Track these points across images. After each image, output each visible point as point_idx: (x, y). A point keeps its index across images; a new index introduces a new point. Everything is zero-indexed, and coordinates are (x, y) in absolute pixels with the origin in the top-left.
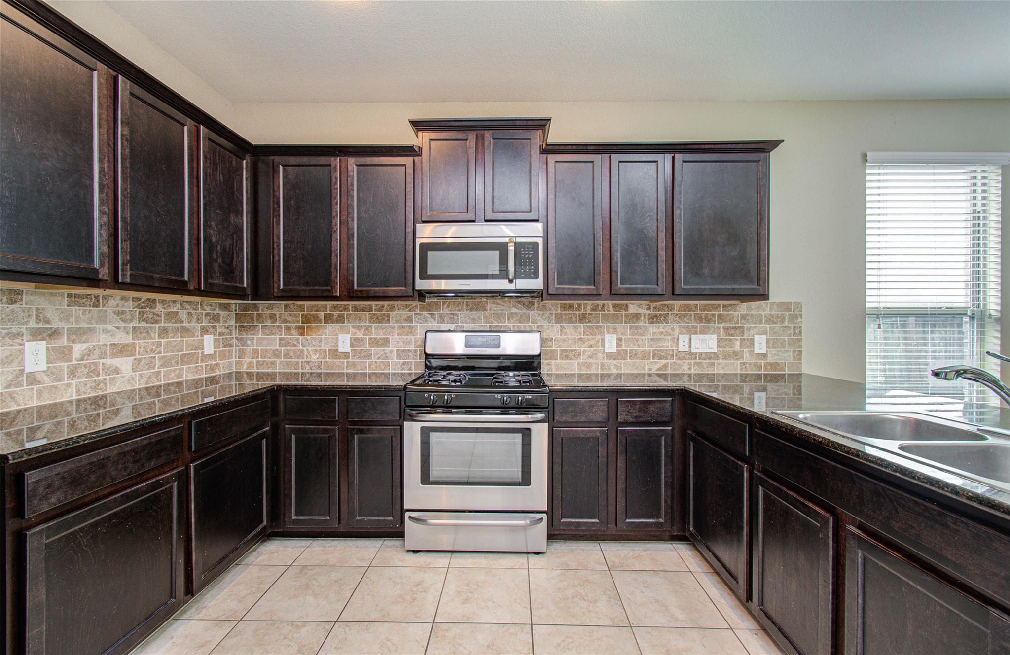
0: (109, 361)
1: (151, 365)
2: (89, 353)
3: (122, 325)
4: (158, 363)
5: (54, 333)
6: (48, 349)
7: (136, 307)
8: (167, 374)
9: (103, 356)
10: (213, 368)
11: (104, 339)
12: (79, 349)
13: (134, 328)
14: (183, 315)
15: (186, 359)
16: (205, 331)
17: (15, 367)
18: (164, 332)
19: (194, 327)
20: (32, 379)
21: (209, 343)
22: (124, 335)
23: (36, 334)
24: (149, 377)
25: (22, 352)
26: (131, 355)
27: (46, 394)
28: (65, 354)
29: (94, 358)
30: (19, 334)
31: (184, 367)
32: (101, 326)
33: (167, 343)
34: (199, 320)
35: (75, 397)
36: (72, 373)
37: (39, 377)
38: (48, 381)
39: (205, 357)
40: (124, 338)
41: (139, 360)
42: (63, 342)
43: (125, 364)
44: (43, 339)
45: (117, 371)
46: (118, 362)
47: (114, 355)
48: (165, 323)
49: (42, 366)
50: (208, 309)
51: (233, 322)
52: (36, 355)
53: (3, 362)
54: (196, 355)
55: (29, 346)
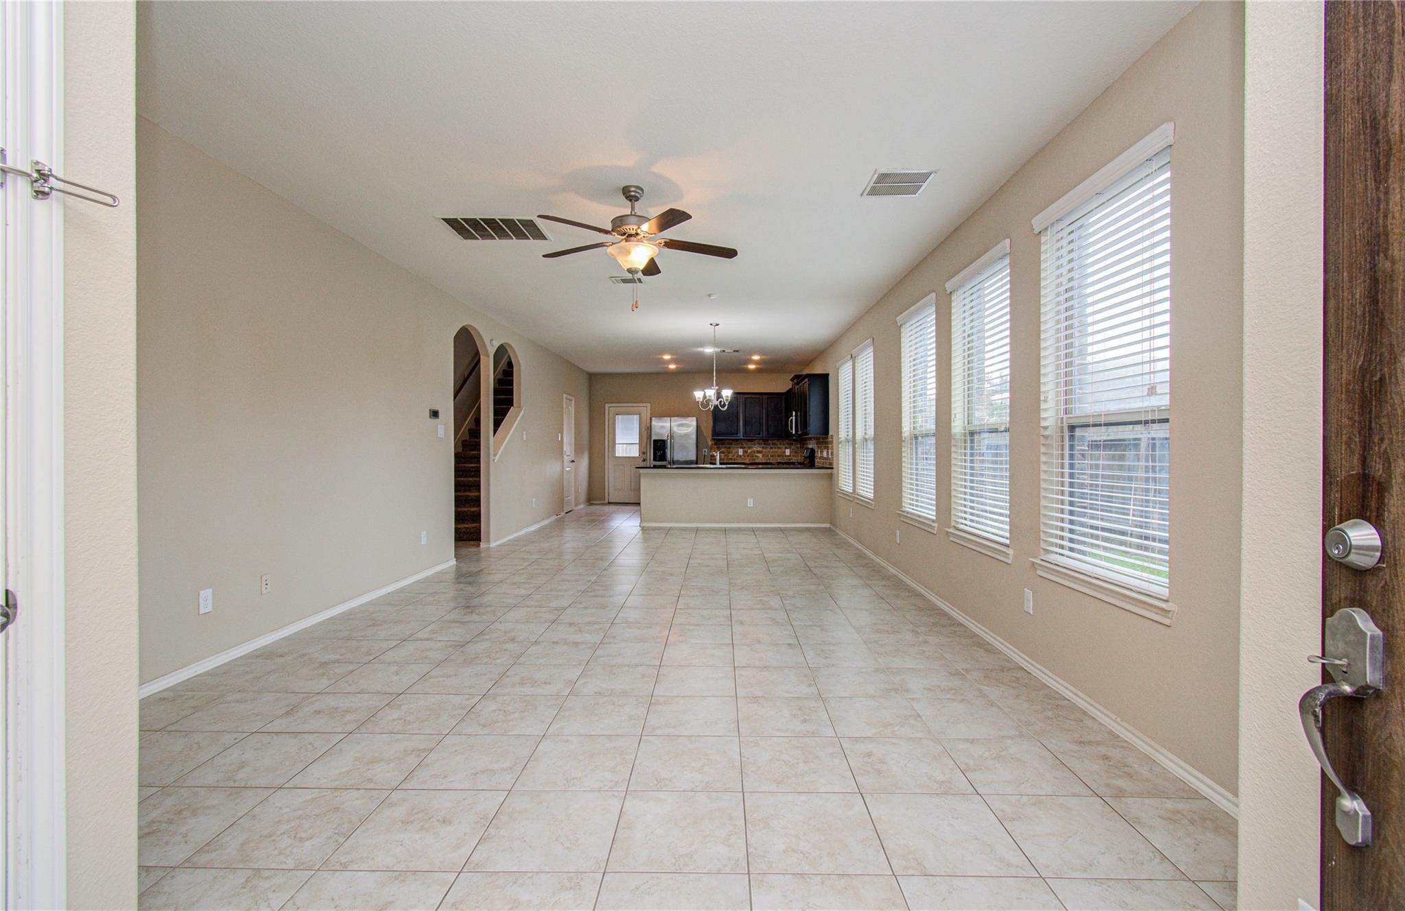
0: (756, 454)
1: (768, 456)
2: (751, 452)
3: (759, 446)
4: (770, 456)
5: (745, 447)
6: (743, 451)
7: (763, 441)
8: (772, 459)
10: (789, 460)
11: (755, 449)
12: (749, 451)
13: (763, 447)
14: (778, 443)
15: (779, 456)
16: (787, 448)
17: (737, 454)
18: (771, 448)
19: (782, 447)
20: (740, 456)
21: (788, 452)
23: (741, 448)
24: (766, 459)
25: (738, 451)
26: (762, 453)
27: (743, 459)
28: (747, 452)
29: (753, 453)
30: (738, 448)
31: (779, 458)
32: (754, 446)
33: (772, 451)
34: (784, 445)
36: (748, 456)
38: (743, 457)
39: (785, 456)
40: (759, 449)
41: (764, 455)
42: (746, 449)
43: (760, 455)
45: (758, 457)
46: (758, 455)
48: (771, 446)
49: (742, 454)
50: (787, 441)
51: (799, 446)
52: (741, 452)
53: (736, 452)
54: (783, 455)
55: (740, 450)
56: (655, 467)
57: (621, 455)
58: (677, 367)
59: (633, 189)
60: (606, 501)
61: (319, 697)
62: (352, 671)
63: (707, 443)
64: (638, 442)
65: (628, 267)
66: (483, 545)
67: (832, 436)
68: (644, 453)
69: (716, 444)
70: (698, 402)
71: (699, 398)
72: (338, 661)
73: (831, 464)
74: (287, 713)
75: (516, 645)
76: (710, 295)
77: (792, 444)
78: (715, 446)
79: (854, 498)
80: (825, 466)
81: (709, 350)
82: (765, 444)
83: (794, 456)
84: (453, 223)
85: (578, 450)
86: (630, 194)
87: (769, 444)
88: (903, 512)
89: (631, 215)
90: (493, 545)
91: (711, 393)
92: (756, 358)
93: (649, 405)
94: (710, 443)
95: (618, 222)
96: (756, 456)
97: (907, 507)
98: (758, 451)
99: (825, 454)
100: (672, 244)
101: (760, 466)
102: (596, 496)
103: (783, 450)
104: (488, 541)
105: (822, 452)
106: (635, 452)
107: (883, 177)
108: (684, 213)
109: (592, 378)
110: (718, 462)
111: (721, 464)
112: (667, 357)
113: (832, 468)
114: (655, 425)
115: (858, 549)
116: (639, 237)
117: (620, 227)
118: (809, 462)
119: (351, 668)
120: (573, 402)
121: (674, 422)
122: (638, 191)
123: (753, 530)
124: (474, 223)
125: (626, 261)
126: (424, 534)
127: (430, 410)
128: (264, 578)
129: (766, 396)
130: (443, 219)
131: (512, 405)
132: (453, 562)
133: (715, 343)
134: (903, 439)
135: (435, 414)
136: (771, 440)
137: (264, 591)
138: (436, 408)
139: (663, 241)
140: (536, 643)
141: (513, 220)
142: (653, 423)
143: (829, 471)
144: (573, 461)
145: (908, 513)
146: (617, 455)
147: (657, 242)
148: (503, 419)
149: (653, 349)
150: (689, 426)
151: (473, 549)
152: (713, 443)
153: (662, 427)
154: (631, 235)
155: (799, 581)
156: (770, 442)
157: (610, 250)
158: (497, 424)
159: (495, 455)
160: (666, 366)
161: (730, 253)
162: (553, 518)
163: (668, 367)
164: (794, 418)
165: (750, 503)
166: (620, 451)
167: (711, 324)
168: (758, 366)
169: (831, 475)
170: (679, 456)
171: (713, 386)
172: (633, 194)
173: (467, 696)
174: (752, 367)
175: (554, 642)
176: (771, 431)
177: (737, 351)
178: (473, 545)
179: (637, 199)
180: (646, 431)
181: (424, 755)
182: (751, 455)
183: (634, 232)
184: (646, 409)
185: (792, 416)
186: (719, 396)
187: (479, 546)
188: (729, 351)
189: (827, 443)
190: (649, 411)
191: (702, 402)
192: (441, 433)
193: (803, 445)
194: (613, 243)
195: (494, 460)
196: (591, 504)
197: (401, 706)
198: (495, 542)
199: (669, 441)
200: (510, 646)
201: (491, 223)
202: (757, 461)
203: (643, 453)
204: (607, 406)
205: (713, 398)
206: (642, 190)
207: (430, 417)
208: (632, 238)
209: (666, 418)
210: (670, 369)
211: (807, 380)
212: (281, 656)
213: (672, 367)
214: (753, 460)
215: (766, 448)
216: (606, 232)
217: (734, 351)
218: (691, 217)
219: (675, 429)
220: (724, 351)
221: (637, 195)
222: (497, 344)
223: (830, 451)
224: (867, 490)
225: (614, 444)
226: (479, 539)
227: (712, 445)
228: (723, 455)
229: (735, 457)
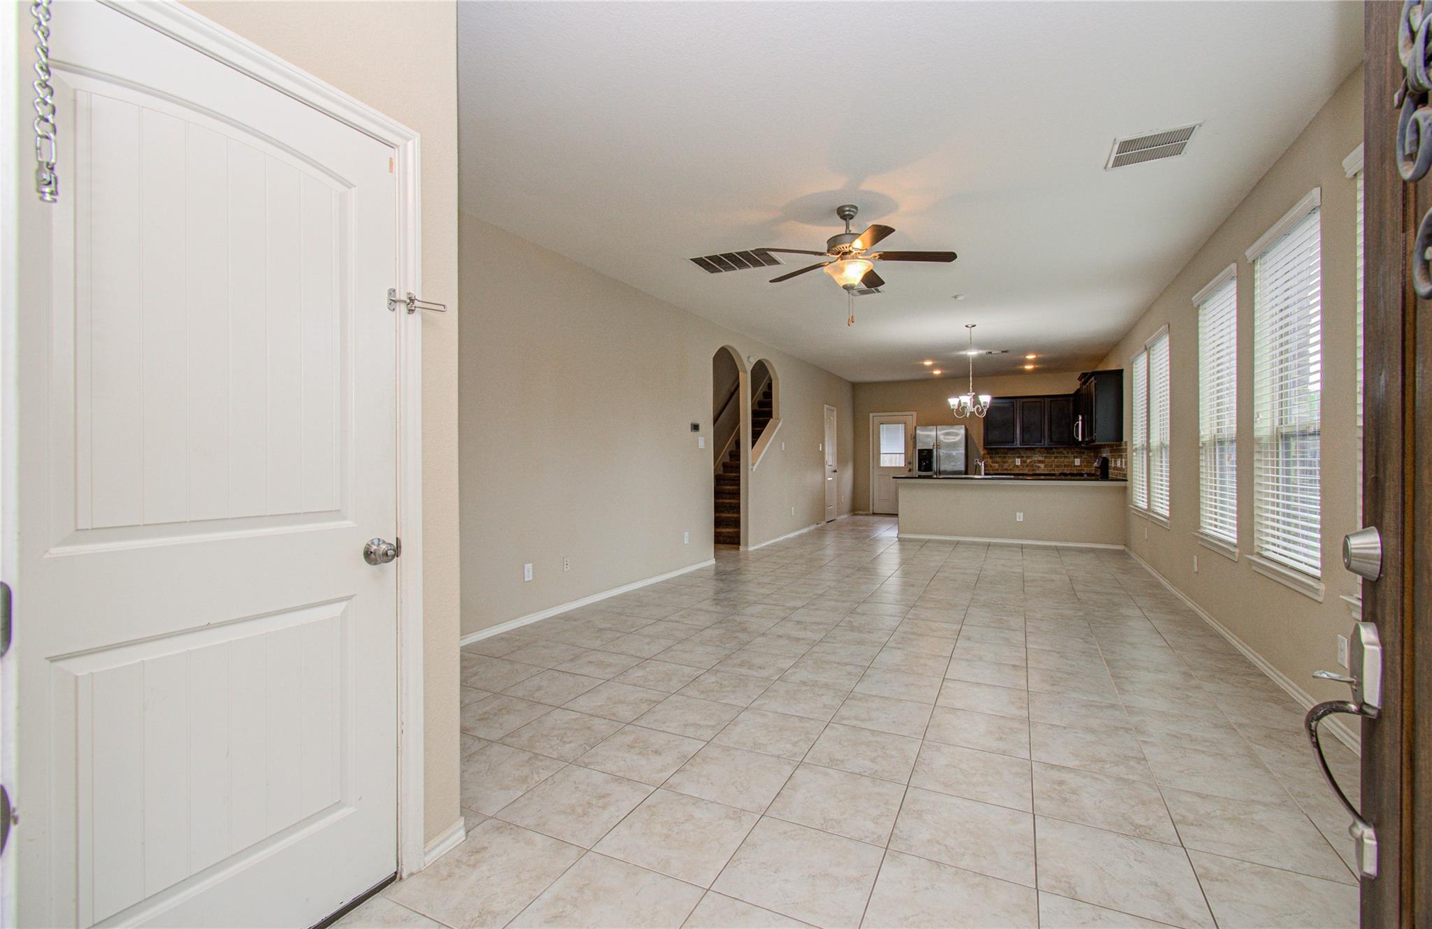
0: (1037, 464)
1: (1051, 466)
2: (1031, 462)
3: (1041, 455)
4: (1055, 466)
5: (1023, 457)
6: (1021, 460)
7: (1046, 450)
8: (1059, 470)
9: (1035, 463)
10: (1080, 470)
11: (1036, 459)
12: (1028, 461)
13: (1045, 456)
14: (1065, 452)
15: (1066, 466)
16: (1077, 457)
18: (1056, 457)
19: (1070, 456)
20: (1017, 466)
21: (1077, 462)
23: (1018, 457)
24: (1051, 470)
26: (1044, 463)
28: (1025, 462)
29: (1033, 463)
31: (1065, 469)
32: (1034, 456)
33: (1058, 461)
34: (1072, 454)
36: (1027, 466)
38: (1021, 467)
39: (1076, 466)
40: (1041, 459)
41: (1048, 465)
42: (1025, 459)
43: (1042, 466)
44: (1020, 458)
45: (1039, 467)
46: (1039, 465)
48: (1056, 455)
49: (1020, 464)
50: (1077, 450)
51: (1093, 454)
52: (1018, 462)
53: (1013, 462)
54: (1071, 465)
55: (1017, 459)
56: (920, 477)
57: (885, 465)
58: (941, 373)
59: (847, 209)
60: (871, 512)
61: (594, 652)
62: (619, 638)
63: (978, 452)
64: (903, 452)
65: (844, 284)
66: (742, 548)
67: (1126, 442)
68: (910, 463)
69: (988, 453)
70: (953, 409)
71: (954, 405)
72: (610, 629)
73: (1125, 475)
74: (572, 660)
75: (745, 634)
76: (955, 297)
77: (1083, 453)
78: (987, 456)
79: (1148, 516)
80: (1119, 477)
81: (972, 353)
82: (1047, 453)
83: (1086, 466)
84: (699, 262)
85: (841, 460)
86: (845, 214)
87: (1053, 453)
88: (1202, 534)
89: (846, 234)
90: (751, 549)
91: (966, 399)
92: (1031, 357)
93: (915, 414)
94: (982, 452)
95: (833, 242)
96: (1037, 467)
97: (1208, 529)
98: (1039, 461)
99: (1119, 464)
100: (886, 256)
101: (1043, 477)
102: (860, 506)
103: (1071, 460)
104: (747, 545)
105: (1115, 461)
106: (899, 462)
107: (1125, 146)
108: (886, 228)
109: (855, 387)
110: (983, 473)
111: (986, 474)
112: (928, 363)
113: (1126, 480)
114: (919, 435)
115: (1151, 576)
116: (852, 254)
117: (834, 247)
118: (1103, 473)
119: (618, 635)
120: (835, 412)
121: (940, 431)
122: (852, 209)
123: (1022, 547)
124: (716, 259)
125: (841, 279)
126: (686, 534)
127: (692, 424)
128: (565, 560)
129: (1049, 399)
130: (692, 260)
131: (772, 417)
132: (713, 562)
133: (979, 346)
134: (1201, 445)
135: (695, 427)
136: (1054, 448)
137: (565, 570)
138: (697, 422)
139: (877, 254)
140: (763, 635)
141: (747, 252)
142: (918, 432)
143: (1122, 484)
144: (835, 471)
145: (1206, 535)
146: (881, 465)
147: (872, 256)
148: (762, 431)
149: (913, 355)
150: (957, 434)
151: (734, 552)
152: (986, 452)
153: (928, 436)
154: (845, 253)
155: (1056, 604)
156: (1054, 450)
157: (826, 269)
158: (756, 435)
159: (753, 465)
160: (930, 372)
161: (949, 257)
162: (813, 527)
163: (932, 373)
164: (1080, 422)
165: (1020, 517)
166: (886, 461)
167: (967, 326)
168: (1037, 366)
169: (1125, 488)
170: (946, 466)
171: (969, 392)
172: (847, 213)
173: (695, 669)
174: (1029, 367)
175: (778, 636)
176: (1055, 437)
177: (1006, 352)
178: (733, 548)
179: (852, 217)
180: (911, 439)
181: (653, 705)
182: (1031, 465)
183: (847, 250)
184: (912, 417)
185: (1078, 421)
186: (976, 402)
187: (738, 549)
188: (996, 352)
189: (1121, 451)
190: (915, 418)
191: (957, 410)
192: (701, 444)
193: (1098, 453)
194: (830, 263)
195: (752, 469)
196: (855, 514)
197: (646, 667)
198: (753, 546)
199: (935, 450)
200: (740, 635)
201: (730, 256)
202: (1038, 472)
203: (908, 462)
204: (871, 415)
205: (969, 404)
206: (856, 208)
207: (692, 430)
208: (847, 256)
209: (931, 427)
210: (936, 375)
211: (1093, 378)
212: (575, 620)
213: (937, 372)
214: (1033, 470)
215: (1050, 458)
216: (821, 254)
217: (1003, 352)
218: (894, 230)
219: (942, 438)
220: (990, 353)
221: (852, 213)
222: (753, 361)
223: (1124, 460)
224: (1162, 508)
225: (879, 454)
226: (739, 543)
227: (984, 454)
228: (997, 465)
229: (1011, 467)
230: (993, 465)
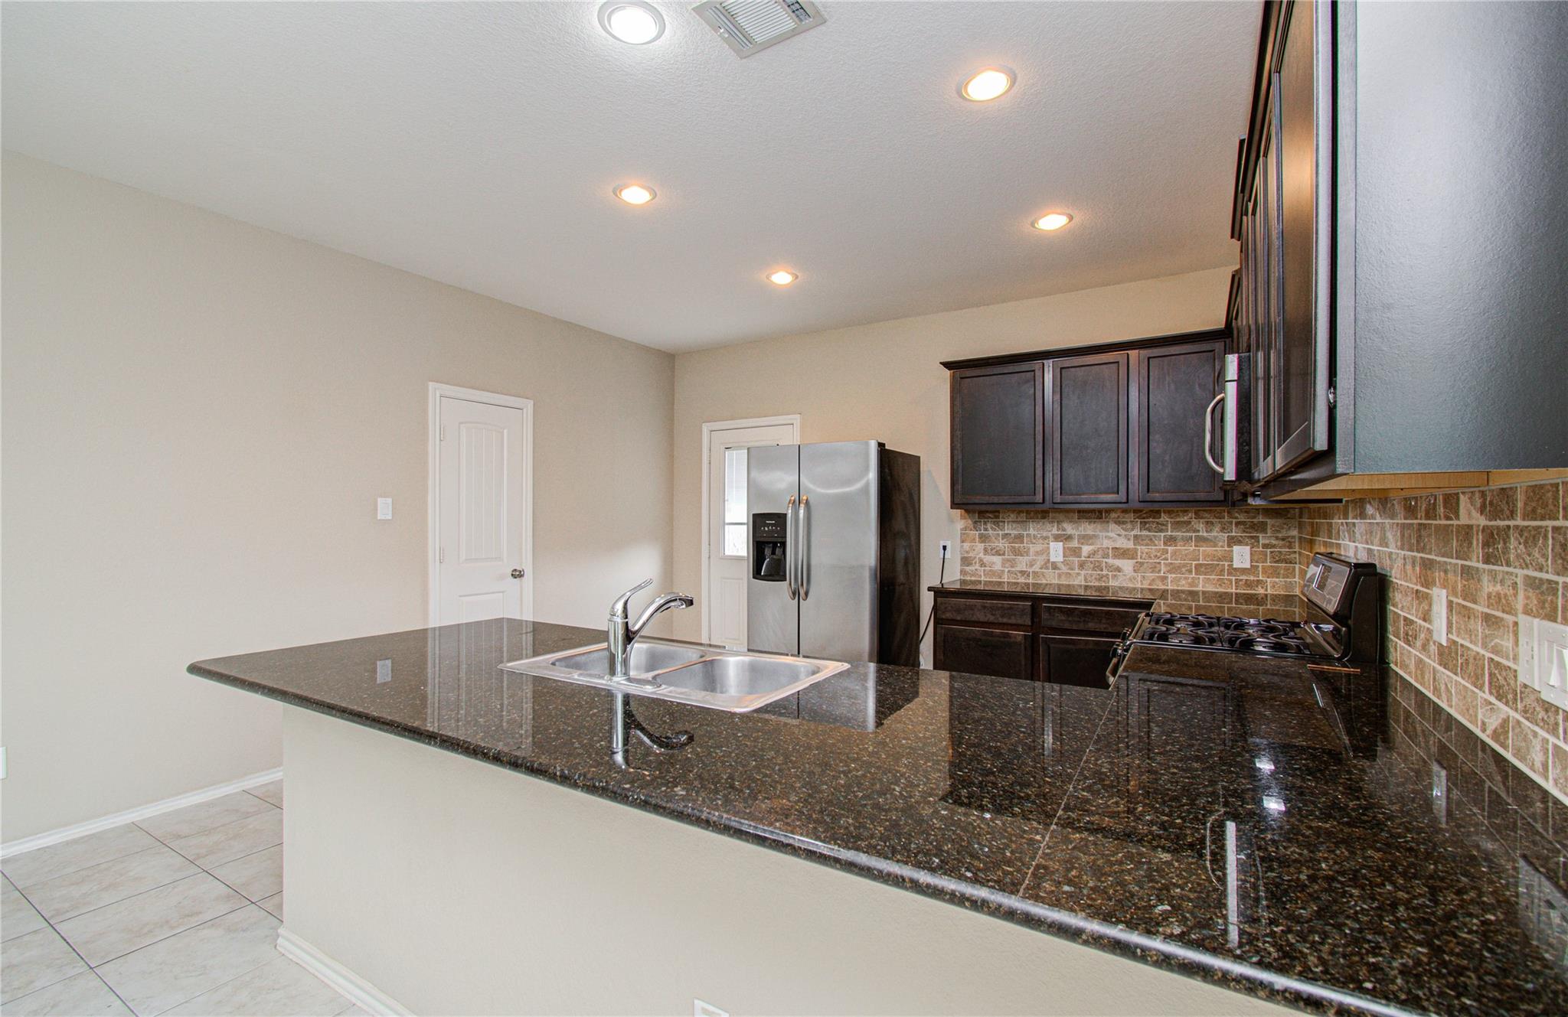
0: (1110, 561)
1: (1154, 568)
2: (1094, 553)
3: (1123, 533)
4: (1163, 569)
5: (1069, 538)
6: (1064, 548)
7: (1138, 518)
8: (1175, 581)
9: (1106, 556)
10: (1248, 584)
11: (1107, 543)
12: (1086, 549)
13: (1136, 537)
14: (1197, 523)
15: (1204, 569)
16: (1233, 541)
17: (1044, 557)
18: (1170, 540)
19: (1216, 537)
20: (1055, 566)
21: (1242, 556)
22: (1126, 541)
23: (1057, 538)
24: (1153, 580)
25: (1048, 548)
26: (1132, 558)
27: (1063, 577)
28: (1076, 552)
29: (1098, 558)
30: (1046, 538)
31: (1201, 577)
32: (1104, 534)
33: (1174, 553)
34: (1223, 530)
35: (1083, 583)
36: (1082, 566)
37: (1059, 565)
38: (1064, 569)
39: (1233, 571)
40: (1123, 543)
41: (1142, 564)
42: (1075, 544)
43: (1127, 565)
44: (1061, 541)
45: (1119, 569)
46: (1118, 562)
47: (1115, 557)
48: (1172, 532)
49: (1060, 559)
50: (1242, 518)
51: (1295, 533)
52: (1056, 551)
53: (1037, 553)
54: (1219, 566)
55: (1052, 545)
57: (732, 554)
69: (975, 526)
77: (1265, 526)
78: (971, 532)
82: (1145, 527)
83: (1271, 573)
87: (1161, 527)
96: (1109, 567)
103: (1220, 548)
136: (1169, 512)
146: (727, 553)
156: (1164, 517)
182: (1091, 564)
193: (1315, 532)
199: (791, 517)
214: (1100, 578)
215: (1149, 541)
225: (721, 523)
227: (965, 529)
228: (997, 559)
229: (1036, 568)
230: (988, 559)
